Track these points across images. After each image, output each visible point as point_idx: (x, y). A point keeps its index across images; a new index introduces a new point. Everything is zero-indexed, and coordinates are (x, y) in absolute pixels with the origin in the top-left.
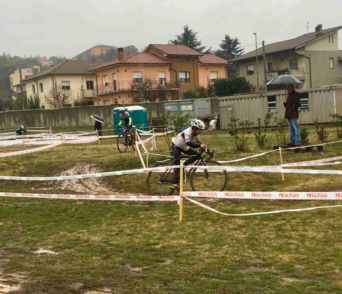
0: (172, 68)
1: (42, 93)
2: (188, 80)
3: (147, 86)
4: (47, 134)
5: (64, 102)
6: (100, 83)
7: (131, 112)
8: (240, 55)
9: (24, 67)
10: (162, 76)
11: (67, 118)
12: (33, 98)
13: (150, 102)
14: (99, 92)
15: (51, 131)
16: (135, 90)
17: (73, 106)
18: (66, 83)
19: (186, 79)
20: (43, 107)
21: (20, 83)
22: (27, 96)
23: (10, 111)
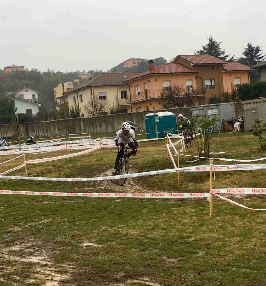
0: (199, 76)
1: (82, 103)
2: (213, 86)
3: (176, 93)
4: (87, 140)
5: (101, 110)
6: (132, 93)
7: (162, 117)
8: (262, 61)
9: (66, 81)
10: (189, 83)
11: (104, 125)
12: (74, 108)
13: (178, 108)
14: (132, 101)
15: (90, 137)
16: (164, 97)
17: (109, 114)
18: (103, 93)
19: (211, 86)
20: (83, 116)
21: (63, 95)
22: (69, 107)
23: (54, 120)
